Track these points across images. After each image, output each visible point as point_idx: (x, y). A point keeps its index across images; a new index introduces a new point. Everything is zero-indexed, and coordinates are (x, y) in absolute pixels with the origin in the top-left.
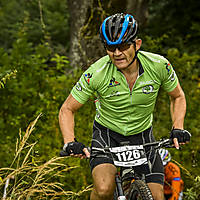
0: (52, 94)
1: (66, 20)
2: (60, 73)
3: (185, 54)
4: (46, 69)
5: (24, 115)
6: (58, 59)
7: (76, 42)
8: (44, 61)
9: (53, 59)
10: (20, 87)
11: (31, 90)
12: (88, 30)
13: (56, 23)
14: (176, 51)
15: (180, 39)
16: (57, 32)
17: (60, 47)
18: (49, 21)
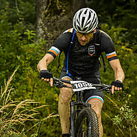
0: (25, 56)
1: (34, 8)
2: (30, 42)
3: (113, 27)
4: (21, 40)
5: (7, 71)
6: (28, 32)
7: (40, 21)
8: (19, 34)
9: (25, 33)
10: (4, 52)
11: (11, 53)
12: (48, 13)
13: (27, 9)
14: (106, 25)
15: (109, 17)
16: (28, 15)
17: (31, 25)
18: (23, 8)
